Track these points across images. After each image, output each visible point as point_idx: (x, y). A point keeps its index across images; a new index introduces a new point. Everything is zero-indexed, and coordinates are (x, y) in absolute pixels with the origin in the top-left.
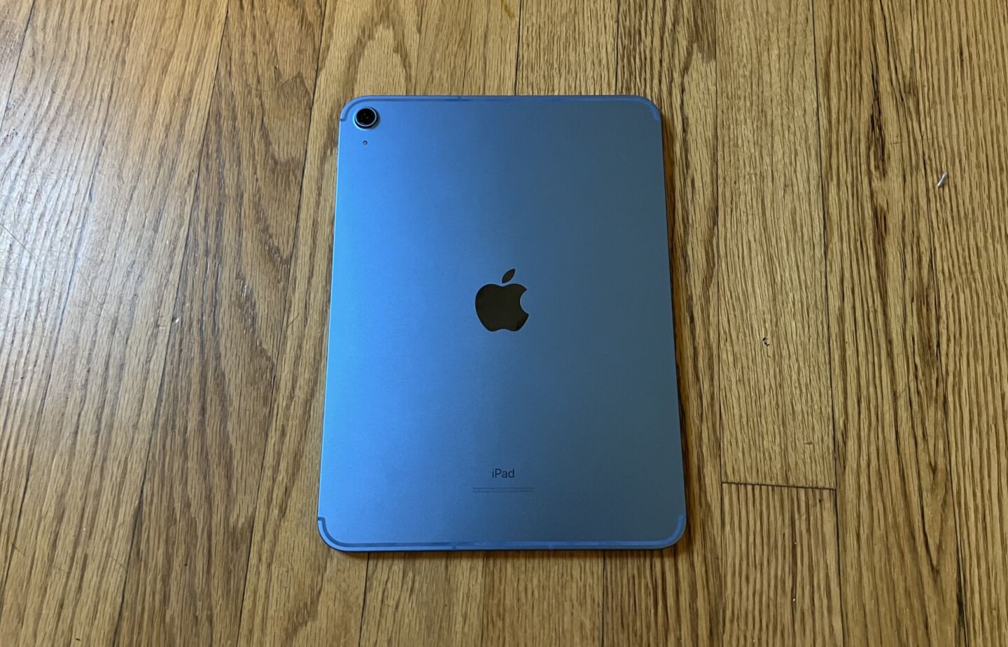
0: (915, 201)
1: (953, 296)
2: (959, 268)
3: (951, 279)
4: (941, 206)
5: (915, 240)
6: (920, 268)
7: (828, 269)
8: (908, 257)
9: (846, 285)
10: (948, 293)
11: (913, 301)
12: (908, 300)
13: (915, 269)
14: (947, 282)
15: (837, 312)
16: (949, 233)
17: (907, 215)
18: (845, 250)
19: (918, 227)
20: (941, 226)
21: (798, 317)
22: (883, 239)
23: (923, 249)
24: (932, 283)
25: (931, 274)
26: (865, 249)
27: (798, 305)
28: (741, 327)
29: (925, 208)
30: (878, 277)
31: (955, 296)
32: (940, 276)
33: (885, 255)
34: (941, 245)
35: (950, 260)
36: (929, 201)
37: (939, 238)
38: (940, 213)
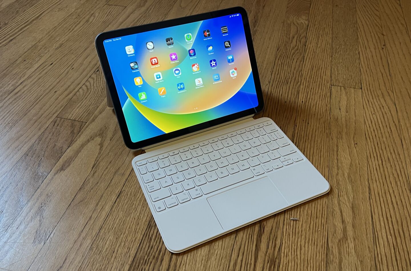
0: (278, 223)
1: (286, 263)
2: (292, 252)
3: (287, 256)
4: (289, 227)
5: (275, 238)
6: (274, 250)
7: (235, 244)
8: (270, 244)
9: (241, 251)
10: (284, 261)
11: (268, 262)
12: (266, 261)
13: (272, 250)
14: (285, 257)
15: (234, 262)
16: (290, 238)
17: (273, 229)
18: (244, 237)
19: (277, 233)
20: (287, 235)
21: (217, 260)
22: (261, 235)
23: (277, 243)
24: (278, 256)
25: (279, 252)
26: (253, 238)
27: (218, 256)
28: (192, 260)
29: (282, 227)
30: (256, 250)
31: (287, 263)
32: (282, 254)
33: (261, 242)
34: (285, 242)
35: (288, 248)
36: (284, 224)
37: (285, 239)
38: (287, 230)
